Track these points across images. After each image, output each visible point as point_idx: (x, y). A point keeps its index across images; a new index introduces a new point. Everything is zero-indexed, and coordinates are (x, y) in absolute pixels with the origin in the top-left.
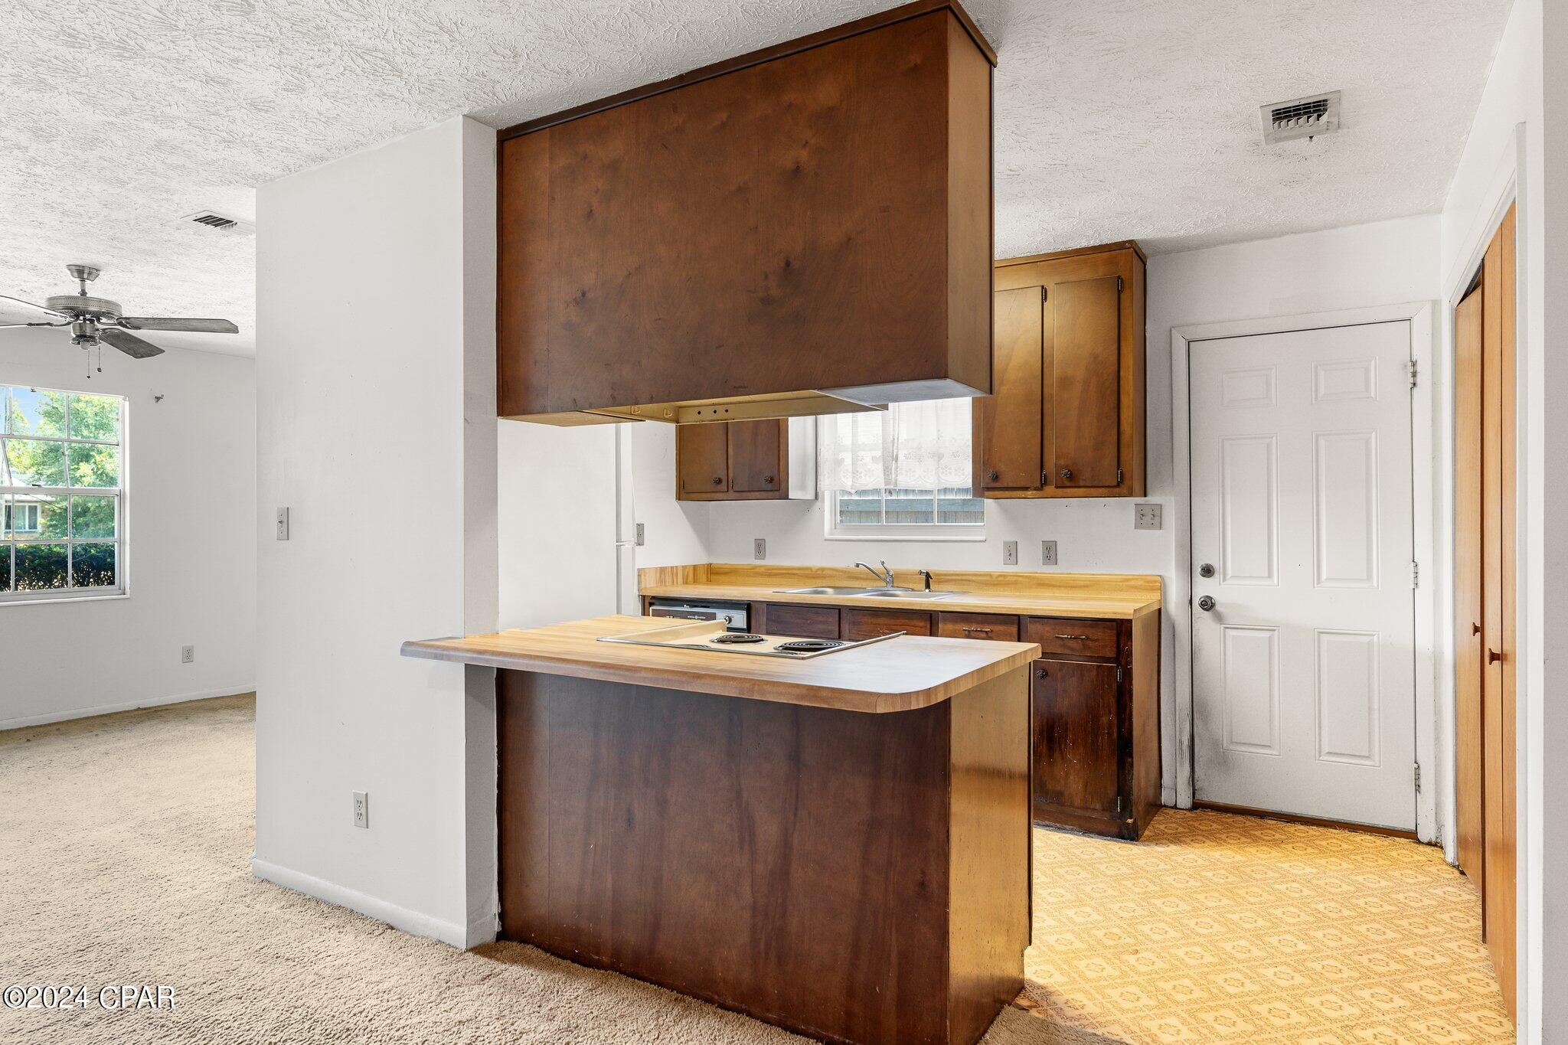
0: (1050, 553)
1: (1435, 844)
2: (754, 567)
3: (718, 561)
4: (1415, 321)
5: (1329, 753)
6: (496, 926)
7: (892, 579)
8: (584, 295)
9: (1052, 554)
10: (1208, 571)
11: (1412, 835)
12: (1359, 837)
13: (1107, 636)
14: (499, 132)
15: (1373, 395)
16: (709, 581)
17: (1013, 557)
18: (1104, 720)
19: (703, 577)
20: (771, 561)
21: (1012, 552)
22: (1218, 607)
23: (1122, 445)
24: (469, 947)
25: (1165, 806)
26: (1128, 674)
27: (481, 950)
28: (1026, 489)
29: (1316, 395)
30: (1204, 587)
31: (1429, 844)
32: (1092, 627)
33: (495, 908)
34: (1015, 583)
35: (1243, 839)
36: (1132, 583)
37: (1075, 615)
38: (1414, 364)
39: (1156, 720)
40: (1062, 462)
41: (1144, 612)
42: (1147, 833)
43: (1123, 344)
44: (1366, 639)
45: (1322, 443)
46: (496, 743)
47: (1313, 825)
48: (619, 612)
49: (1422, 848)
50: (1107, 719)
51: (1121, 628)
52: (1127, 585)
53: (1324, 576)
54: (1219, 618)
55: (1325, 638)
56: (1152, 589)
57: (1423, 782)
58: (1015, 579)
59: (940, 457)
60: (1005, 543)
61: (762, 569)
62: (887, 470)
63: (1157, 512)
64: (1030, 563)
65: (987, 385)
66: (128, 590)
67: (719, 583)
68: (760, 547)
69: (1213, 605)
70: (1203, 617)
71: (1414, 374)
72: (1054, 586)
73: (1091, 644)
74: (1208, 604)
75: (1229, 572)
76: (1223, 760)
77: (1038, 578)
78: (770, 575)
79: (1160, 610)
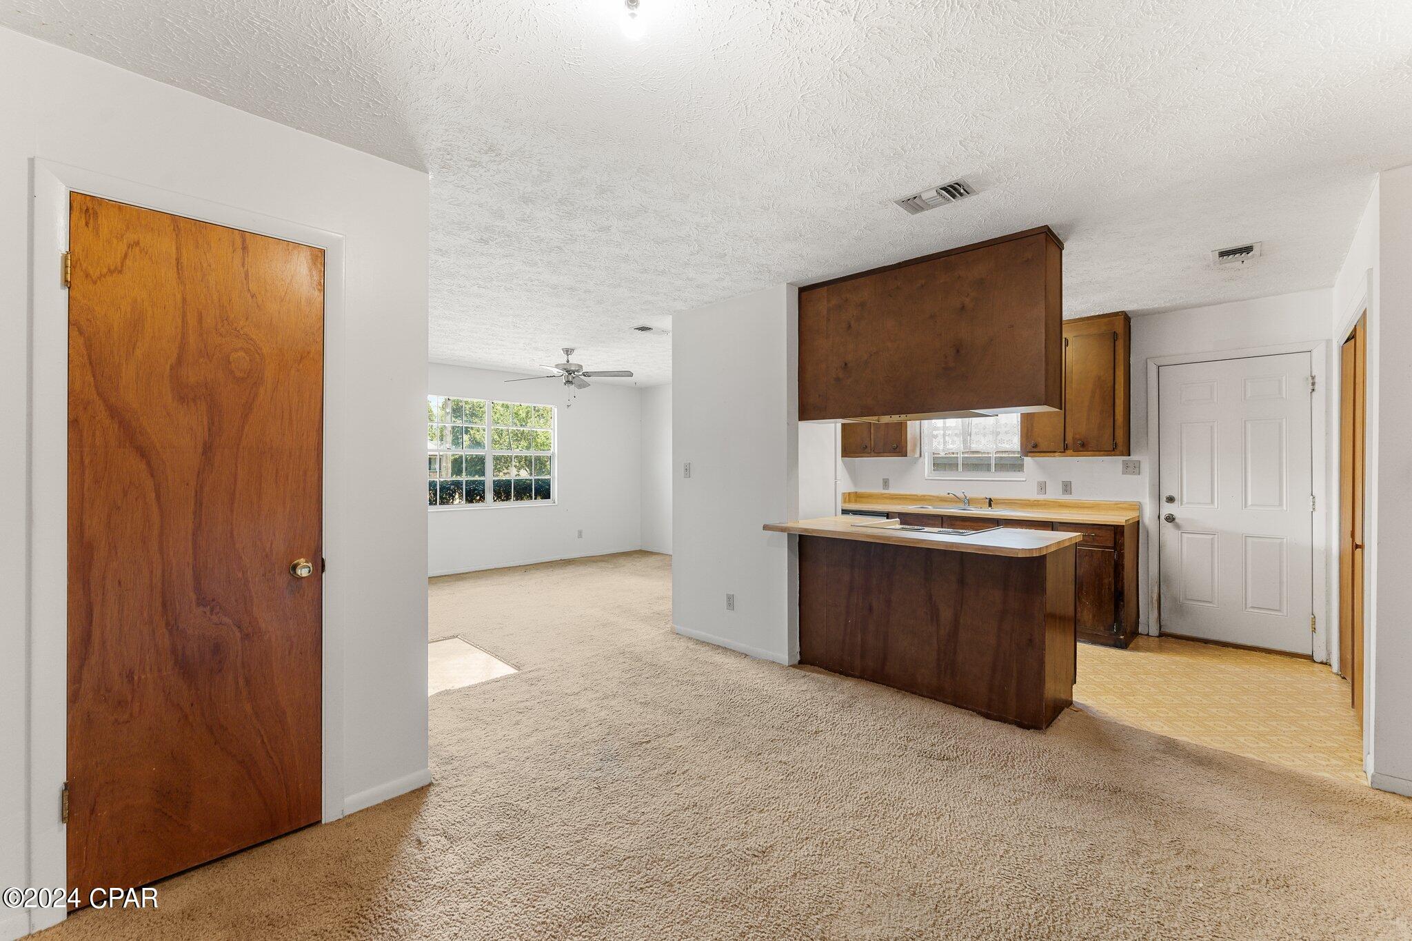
0: (1067, 487)
1: (1326, 664)
2: (882, 494)
3: (860, 490)
4: (1315, 353)
5: (1252, 607)
6: (798, 658)
7: (970, 502)
8: (846, 364)
9: (1068, 488)
10: (1171, 499)
11: (1310, 658)
12: (1272, 657)
13: (1109, 535)
14: (799, 288)
15: (1284, 396)
16: (856, 501)
17: (1043, 490)
18: (1106, 581)
19: (853, 499)
20: (892, 491)
21: (1042, 487)
22: (1176, 520)
23: (1116, 427)
24: (790, 664)
25: (1141, 634)
26: (1121, 556)
27: (794, 666)
28: (1055, 452)
29: (1245, 396)
30: (1167, 509)
31: (1322, 663)
32: (1099, 529)
33: (798, 649)
34: (1045, 504)
35: (1194, 653)
36: (1121, 506)
37: (1087, 522)
38: (1313, 378)
39: (1135, 586)
40: (1078, 436)
41: (1131, 522)
42: (1130, 646)
43: (1117, 370)
44: (1279, 541)
45: (1249, 425)
46: (798, 573)
47: (1241, 649)
48: (836, 515)
49: (1316, 665)
50: (1109, 580)
51: (1117, 530)
52: (1118, 506)
53: (1249, 503)
54: (1178, 527)
55: (1249, 540)
56: (1133, 510)
57: (1317, 626)
58: (1044, 502)
59: (998, 433)
60: (1038, 482)
61: (888, 496)
62: (965, 441)
63: (1137, 465)
64: (1054, 493)
65: (1059, 406)
66: (556, 501)
67: (860, 502)
68: (886, 483)
69: (1174, 519)
70: (1168, 528)
71: (1313, 384)
72: (1070, 507)
73: (1098, 538)
74: (1170, 519)
75: (1185, 500)
76: (1180, 609)
77: (1059, 502)
78: (892, 499)
79: (1138, 522)
